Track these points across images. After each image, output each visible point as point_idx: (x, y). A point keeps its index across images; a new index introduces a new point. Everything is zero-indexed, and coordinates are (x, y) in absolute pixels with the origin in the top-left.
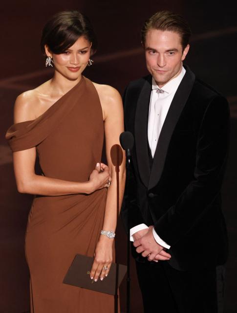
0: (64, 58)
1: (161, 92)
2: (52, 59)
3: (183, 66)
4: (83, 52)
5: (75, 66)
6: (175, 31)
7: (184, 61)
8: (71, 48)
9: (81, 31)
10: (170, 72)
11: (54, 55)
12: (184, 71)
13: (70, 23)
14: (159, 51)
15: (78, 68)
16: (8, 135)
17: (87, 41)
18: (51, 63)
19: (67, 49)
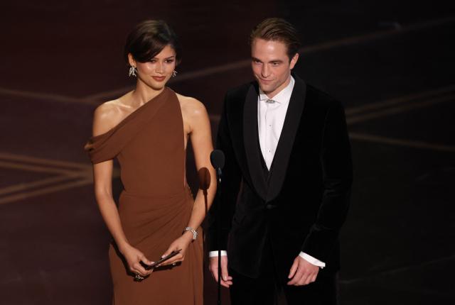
0: (149, 67)
1: (271, 102)
2: (136, 69)
3: (291, 74)
4: (169, 61)
5: (160, 75)
6: (281, 41)
7: (292, 70)
8: (158, 56)
9: (168, 39)
10: (275, 81)
11: (139, 63)
12: (292, 81)
13: (155, 32)
14: (263, 60)
15: (163, 78)
16: (88, 146)
17: (173, 50)
18: (135, 72)
19: (153, 57)
